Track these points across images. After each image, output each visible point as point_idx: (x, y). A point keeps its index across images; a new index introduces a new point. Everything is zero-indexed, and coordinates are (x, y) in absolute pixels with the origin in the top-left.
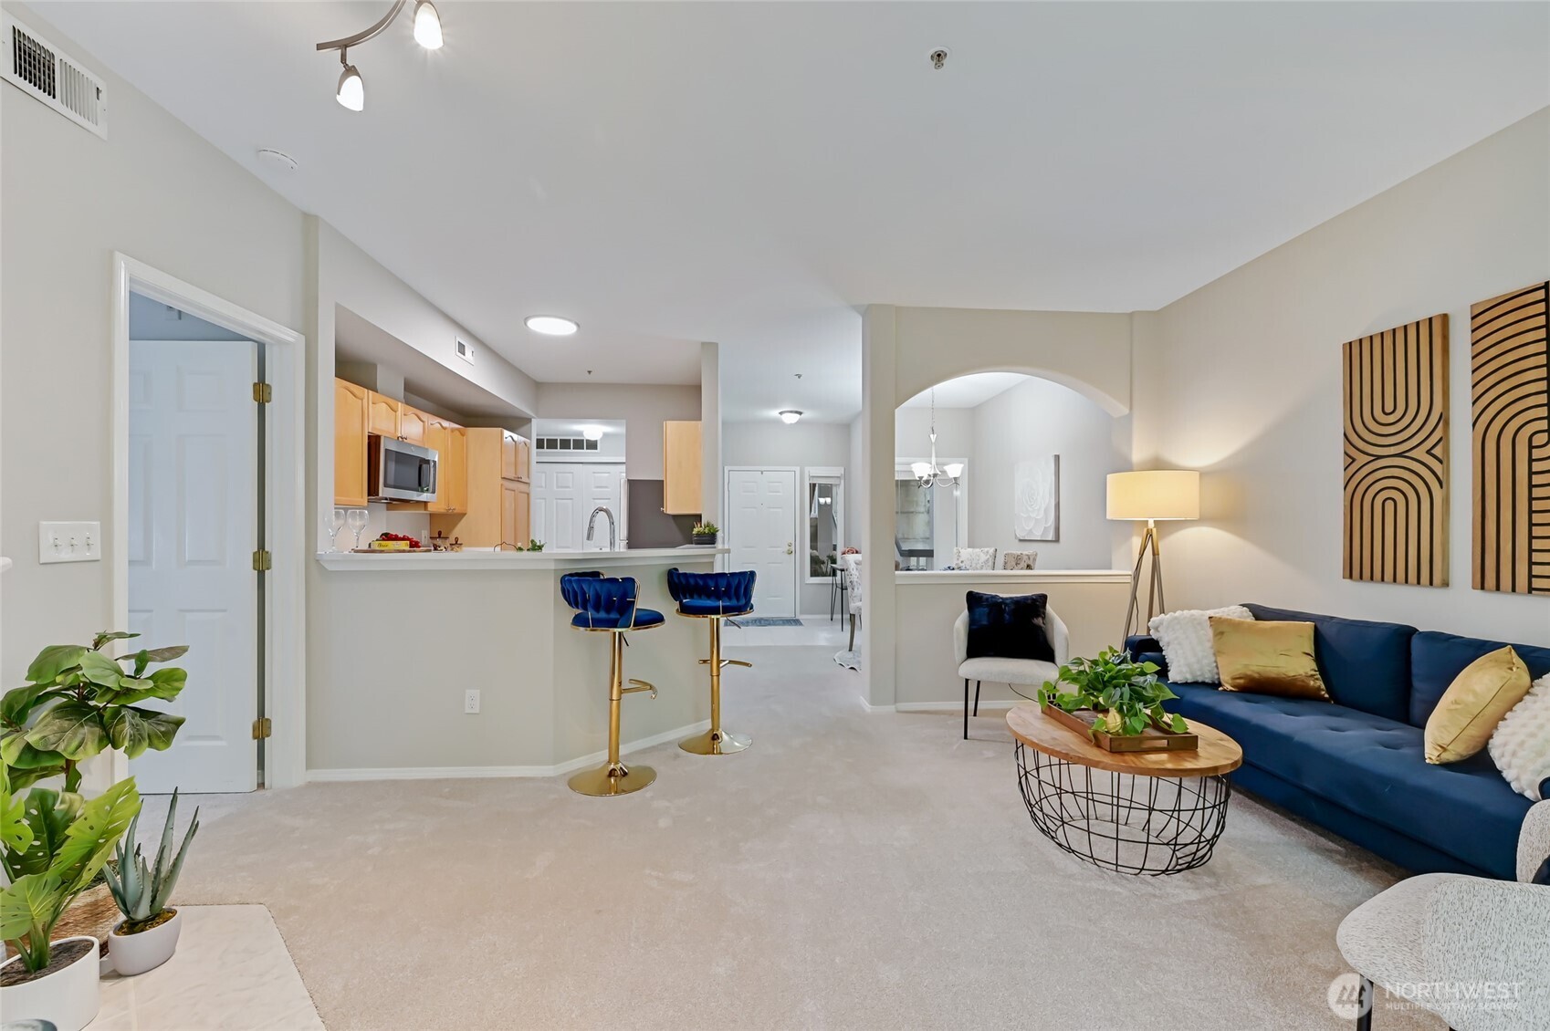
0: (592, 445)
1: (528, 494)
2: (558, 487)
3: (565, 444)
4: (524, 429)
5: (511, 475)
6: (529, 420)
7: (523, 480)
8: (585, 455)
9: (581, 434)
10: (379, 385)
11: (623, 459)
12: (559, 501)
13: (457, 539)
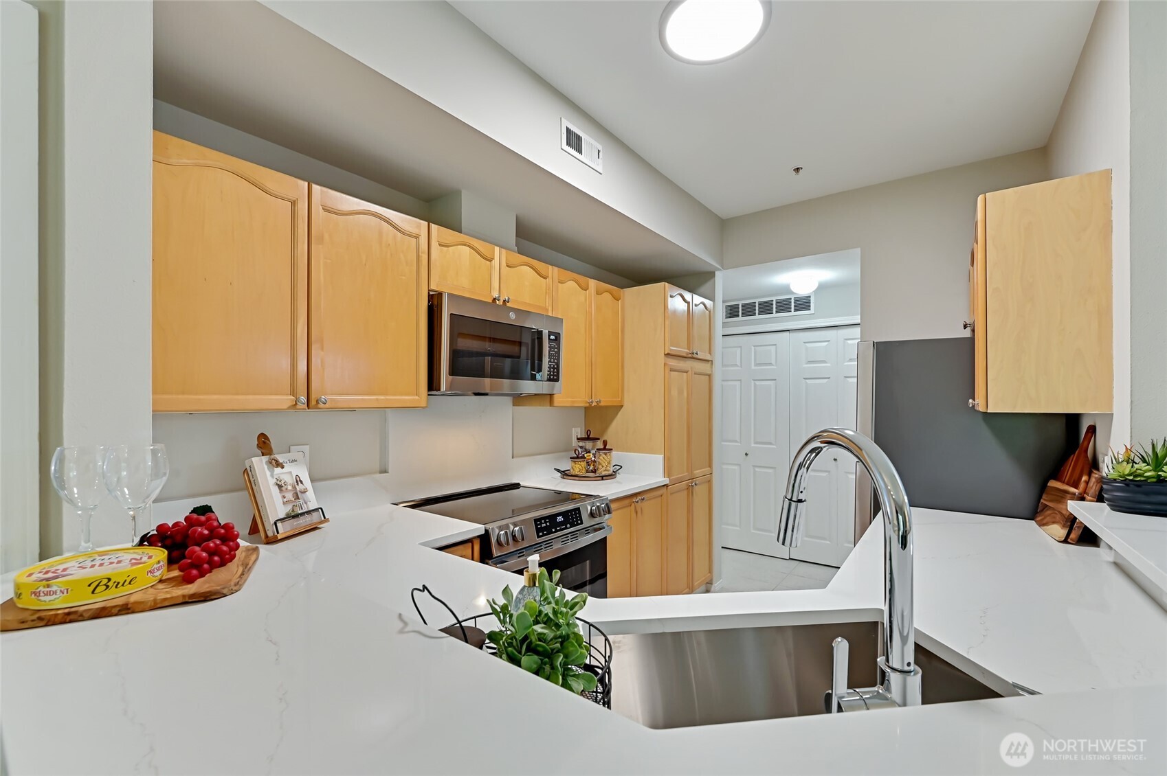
0: (803, 304)
1: (709, 376)
2: (756, 365)
3: (766, 308)
4: (705, 288)
5: (683, 350)
6: (710, 275)
7: (700, 356)
8: (794, 319)
9: (787, 289)
10: (465, 224)
11: (857, 319)
12: (757, 383)
13: (605, 443)
